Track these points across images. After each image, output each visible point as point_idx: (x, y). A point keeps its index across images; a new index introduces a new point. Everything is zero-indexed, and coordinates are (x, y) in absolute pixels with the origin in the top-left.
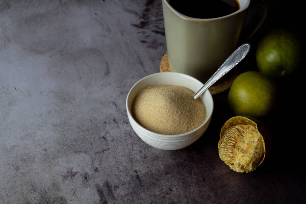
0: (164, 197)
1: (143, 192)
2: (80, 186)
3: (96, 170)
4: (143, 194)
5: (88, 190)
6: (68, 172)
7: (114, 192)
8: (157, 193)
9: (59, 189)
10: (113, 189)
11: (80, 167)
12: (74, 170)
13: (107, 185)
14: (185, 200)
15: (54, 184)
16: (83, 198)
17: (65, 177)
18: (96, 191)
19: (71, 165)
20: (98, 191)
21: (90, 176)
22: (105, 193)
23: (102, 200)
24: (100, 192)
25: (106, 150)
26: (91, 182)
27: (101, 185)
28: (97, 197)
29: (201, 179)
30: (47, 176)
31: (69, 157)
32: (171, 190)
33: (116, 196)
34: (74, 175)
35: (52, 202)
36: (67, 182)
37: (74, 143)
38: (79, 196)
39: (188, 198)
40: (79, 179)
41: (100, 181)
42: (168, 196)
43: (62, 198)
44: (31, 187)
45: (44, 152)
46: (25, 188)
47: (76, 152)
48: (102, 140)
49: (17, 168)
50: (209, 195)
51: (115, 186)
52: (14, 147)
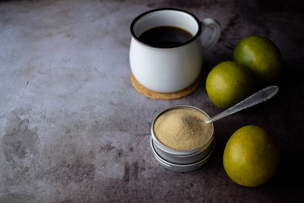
0: (183, 190)
1: (165, 180)
2: (112, 159)
3: (131, 149)
4: (164, 181)
5: (117, 165)
6: (107, 145)
7: (139, 172)
8: (178, 185)
9: (93, 158)
10: (139, 170)
11: (119, 143)
12: (113, 145)
13: (136, 165)
14: (202, 198)
15: (91, 152)
16: (110, 170)
17: (102, 149)
18: (124, 167)
19: (112, 140)
20: (126, 168)
21: (124, 153)
22: (131, 172)
23: (125, 177)
24: (127, 170)
25: (147, 134)
26: (122, 159)
27: (130, 163)
28: (122, 174)
29: (225, 183)
30: (89, 143)
31: (113, 132)
32: (192, 185)
33: (139, 177)
34: (111, 149)
35: (83, 167)
36: (103, 153)
37: (123, 122)
38: (107, 168)
39: (206, 197)
40: (113, 153)
41: (131, 160)
42: (187, 190)
43: (92, 166)
44: (72, 149)
45: (95, 123)
46: (67, 149)
47: (121, 130)
48: (147, 125)
49: (68, 131)
50: (226, 200)
51: (142, 168)
52: (74, 113)
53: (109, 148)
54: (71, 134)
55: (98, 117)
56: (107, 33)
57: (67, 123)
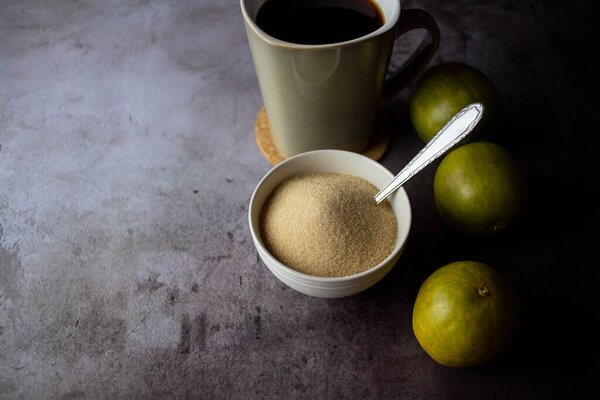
0: (288, 371)
1: (256, 350)
2: (158, 309)
3: (195, 288)
4: (254, 354)
5: (167, 321)
6: (150, 280)
7: (207, 335)
8: (280, 360)
9: (123, 306)
10: (208, 330)
11: (171, 276)
12: (160, 280)
13: (202, 320)
14: (323, 386)
15: (120, 294)
16: (154, 332)
17: (141, 288)
18: (179, 325)
19: (158, 268)
20: (184, 326)
21: (181, 297)
22: (193, 334)
23: (182, 345)
24: (186, 330)
25: (224, 257)
26: (178, 308)
27: (193, 316)
28: (176, 338)
29: (365, 355)
30: (116, 277)
31: (161, 253)
32: (305, 361)
33: (208, 344)
34: (156, 288)
35: (105, 324)
36: (142, 296)
37: (179, 232)
38: (149, 327)
39: (330, 384)
40: (161, 296)
41: (192, 309)
42: (296, 370)
43: (121, 323)
44: (84, 288)
45: (127, 235)
46: (75, 287)
47: (176, 248)
48: (226, 237)
49: (77, 252)
50: (367, 389)
51: (214, 327)
52: (88, 214)
53: (153, 285)
54: (82, 257)
55: (133, 221)
56: (154, 40)
57: (75, 234)
